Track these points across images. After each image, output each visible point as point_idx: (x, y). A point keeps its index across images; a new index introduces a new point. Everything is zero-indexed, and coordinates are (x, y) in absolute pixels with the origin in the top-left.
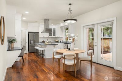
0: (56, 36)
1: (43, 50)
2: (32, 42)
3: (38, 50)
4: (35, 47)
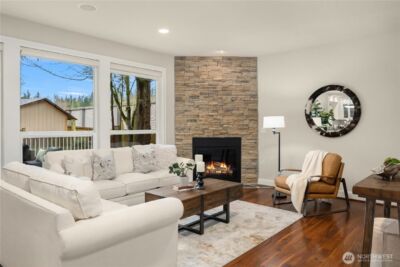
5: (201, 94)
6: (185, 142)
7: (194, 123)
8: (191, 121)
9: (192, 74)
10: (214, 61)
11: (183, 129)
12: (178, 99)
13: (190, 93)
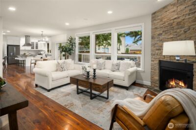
0: (39, 49)
1: (23, 60)
2: (11, 54)
3: (19, 60)
4: (16, 58)
5: (163, 31)
6: (155, 62)
7: (159, 51)
8: (158, 50)
9: (159, 21)
10: (172, 5)
11: (154, 55)
12: (153, 38)
13: (158, 33)
